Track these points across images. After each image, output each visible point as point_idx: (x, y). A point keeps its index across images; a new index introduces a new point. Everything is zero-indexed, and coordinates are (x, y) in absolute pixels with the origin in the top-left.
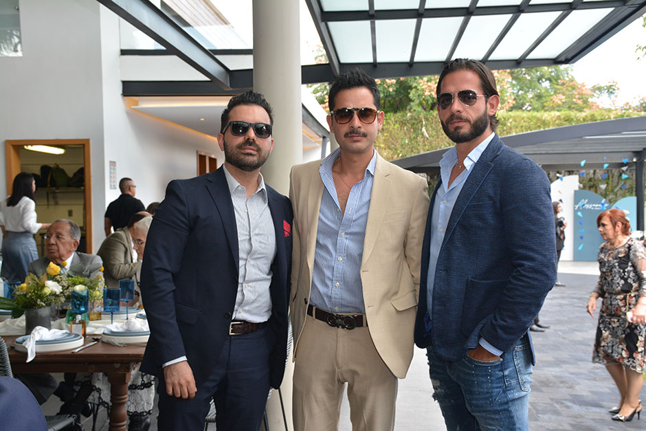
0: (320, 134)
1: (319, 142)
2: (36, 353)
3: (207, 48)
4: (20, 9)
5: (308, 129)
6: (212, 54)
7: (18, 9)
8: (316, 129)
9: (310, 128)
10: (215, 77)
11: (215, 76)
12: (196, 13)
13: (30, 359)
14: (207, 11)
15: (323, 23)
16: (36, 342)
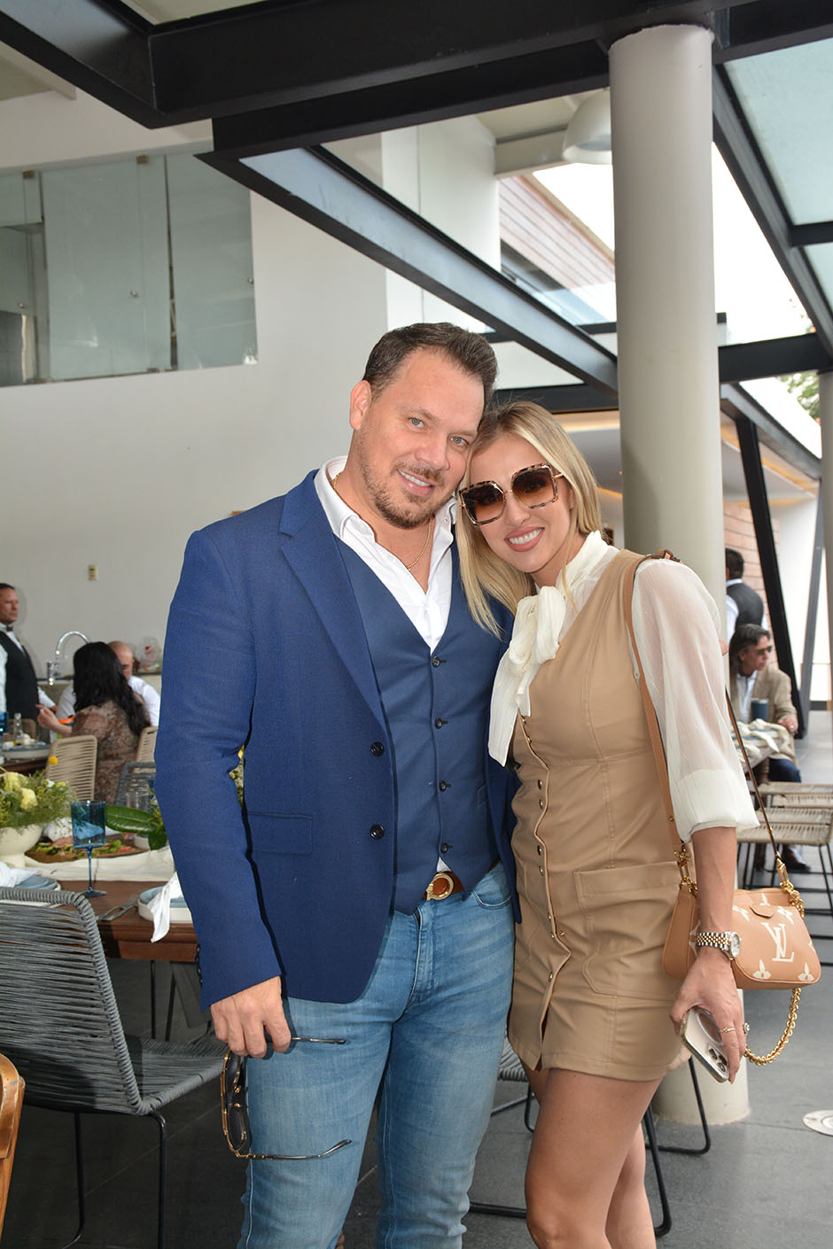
0: (814, 475)
1: (811, 490)
2: (171, 924)
3: (574, 323)
4: (256, 282)
5: (786, 464)
6: (585, 333)
7: (252, 283)
8: (803, 464)
9: (791, 463)
10: (592, 377)
11: (592, 374)
12: (572, 262)
13: (158, 935)
14: (594, 259)
15: (795, 250)
16: (172, 901)
